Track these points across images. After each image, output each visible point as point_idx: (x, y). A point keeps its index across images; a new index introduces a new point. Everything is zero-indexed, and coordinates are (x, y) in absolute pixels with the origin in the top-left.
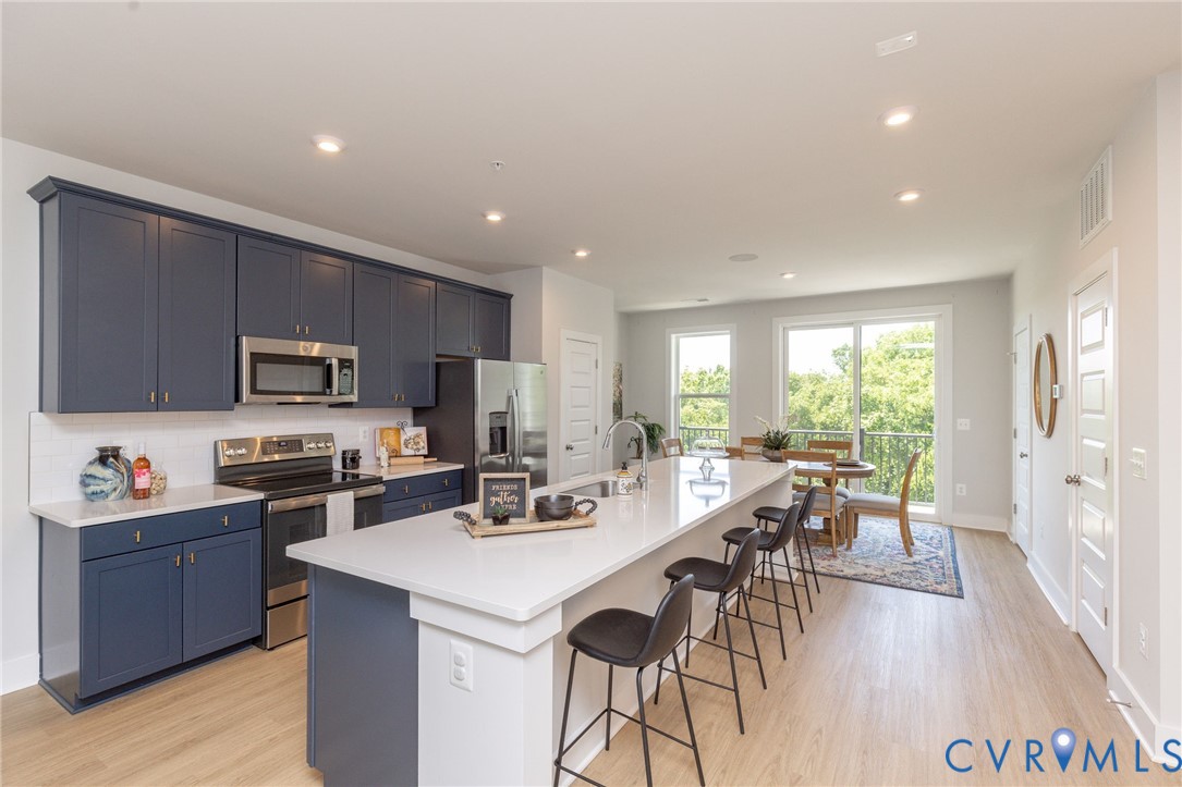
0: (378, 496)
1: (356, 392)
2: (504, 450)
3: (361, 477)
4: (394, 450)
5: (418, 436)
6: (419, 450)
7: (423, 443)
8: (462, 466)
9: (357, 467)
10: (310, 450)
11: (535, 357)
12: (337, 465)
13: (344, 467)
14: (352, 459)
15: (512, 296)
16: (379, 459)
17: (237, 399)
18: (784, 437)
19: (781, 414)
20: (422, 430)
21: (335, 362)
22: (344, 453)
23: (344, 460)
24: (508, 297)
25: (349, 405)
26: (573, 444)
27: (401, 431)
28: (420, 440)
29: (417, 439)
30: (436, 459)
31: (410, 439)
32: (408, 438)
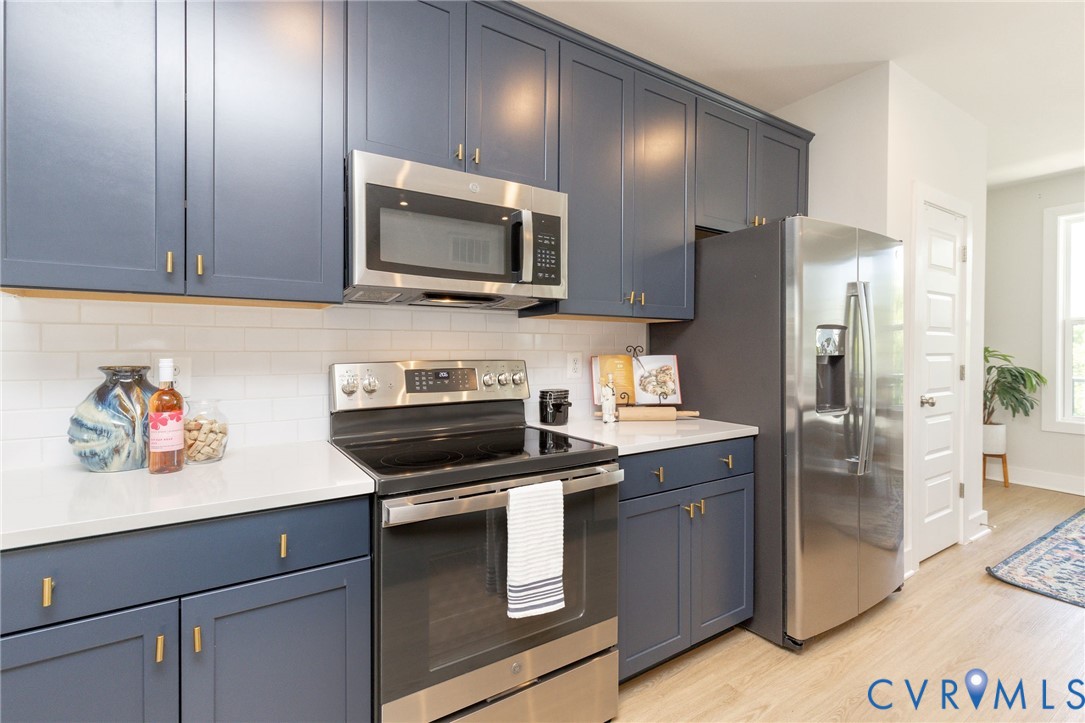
0: (611, 489)
1: (564, 280)
2: (837, 400)
3: (576, 448)
4: (624, 395)
5: (663, 370)
6: (665, 394)
7: (673, 384)
8: (754, 430)
9: (564, 421)
10: (482, 389)
12: (532, 418)
13: (544, 420)
14: (555, 407)
15: (811, 136)
16: (599, 408)
17: (346, 277)
20: (670, 361)
21: (527, 217)
22: (544, 395)
23: (543, 406)
24: (808, 136)
25: (552, 308)
27: (635, 361)
28: (667, 378)
29: (662, 377)
30: (697, 413)
31: (650, 375)
32: (647, 374)
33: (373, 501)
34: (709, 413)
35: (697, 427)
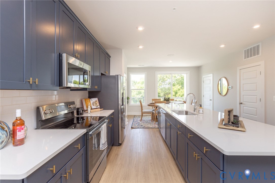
5: (96, 101)
6: (97, 106)
10: (70, 109)
14: (82, 111)
17: (60, 84)
20: (97, 99)
22: (79, 109)
23: (78, 111)
24: (110, 57)
27: (90, 100)
28: (97, 103)
29: (96, 103)
30: (103, 109)
31: (94, 102)
32: (93, 102)
35: (103, 112)
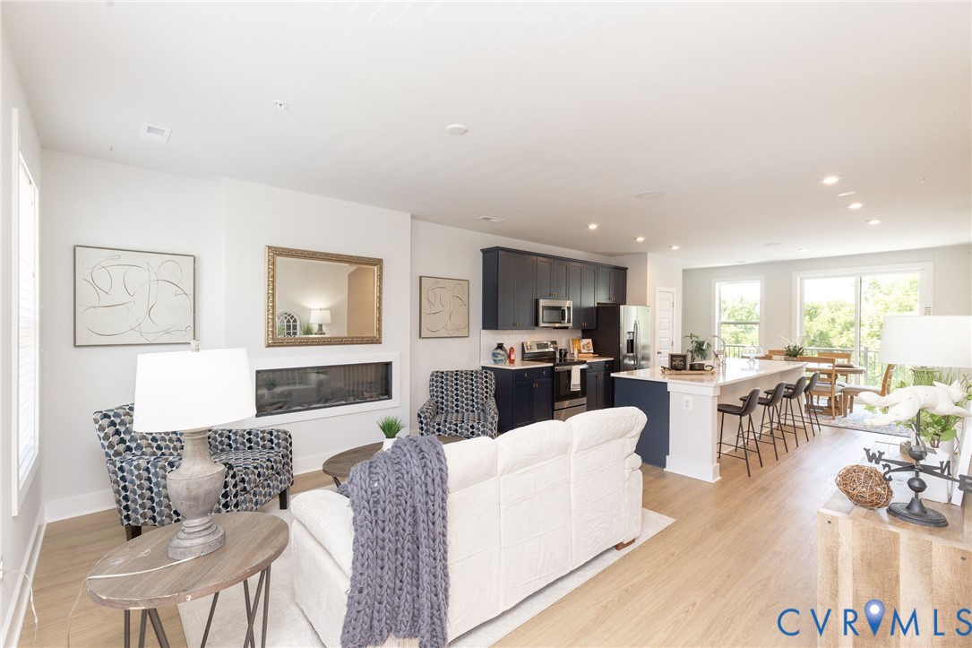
1: (572, 322)
2: (632, 352)
4: (579, 350)
5: (588, 343)
6: (589, 350)
7: (591, 347)
8: (612, 359)
11: (642, 302)
12: (557, 355)
15: (627, 269)
16: (573, 354)
17: (537, 324)
18: (800, 349)
19: (798, 335)
20: (589, 340)
21: (566, 309)
22: (560, 350)
23: (561, 353)
24: (625, 270)
25: (567, 328)
26: (661, 351)
27: (580, 341)
30: (598, 354)
31: (585, 344)
33: (552, 368)
34: (601, 355)
35: (596, 359)
